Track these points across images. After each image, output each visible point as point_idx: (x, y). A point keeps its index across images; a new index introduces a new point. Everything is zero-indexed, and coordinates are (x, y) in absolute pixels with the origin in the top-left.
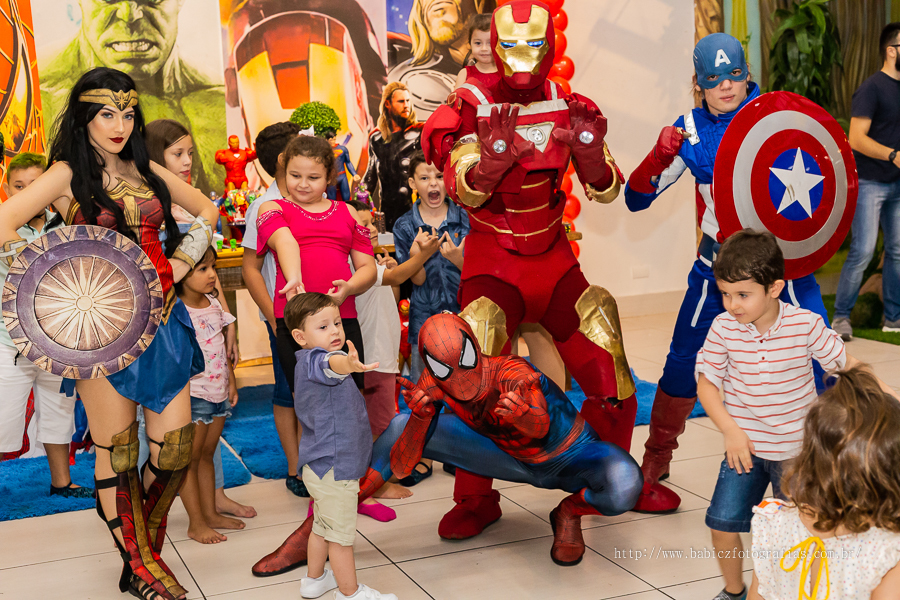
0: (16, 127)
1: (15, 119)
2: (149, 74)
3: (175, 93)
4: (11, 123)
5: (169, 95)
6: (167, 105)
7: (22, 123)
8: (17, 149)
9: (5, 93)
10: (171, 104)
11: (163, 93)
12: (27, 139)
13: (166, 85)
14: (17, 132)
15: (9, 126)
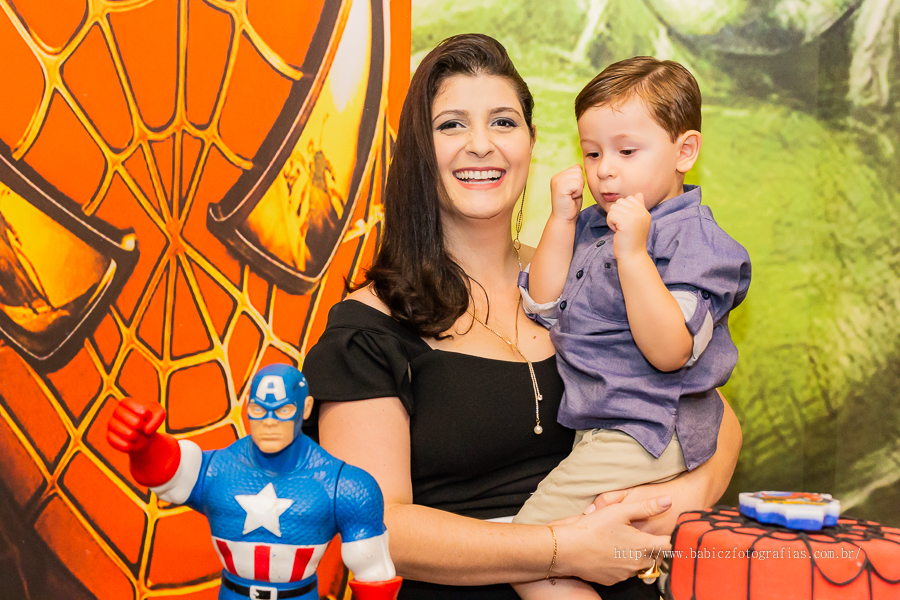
0: (318, 195)
1: (320, 168)
2: (801, 35)
3: (889, 109)
4: (303, 181)
5: (865, 114)
6: (853, 152)
7: (340, 184)
8: (313, 269)
9: (298, 75)
10: (869, 146)
11: (845, 108)
12: (351, 236)
13: (859, 73)
14: (322, 210)
15: (297, 189)
